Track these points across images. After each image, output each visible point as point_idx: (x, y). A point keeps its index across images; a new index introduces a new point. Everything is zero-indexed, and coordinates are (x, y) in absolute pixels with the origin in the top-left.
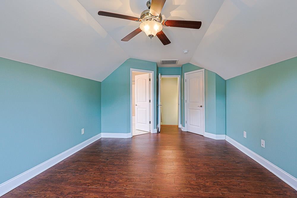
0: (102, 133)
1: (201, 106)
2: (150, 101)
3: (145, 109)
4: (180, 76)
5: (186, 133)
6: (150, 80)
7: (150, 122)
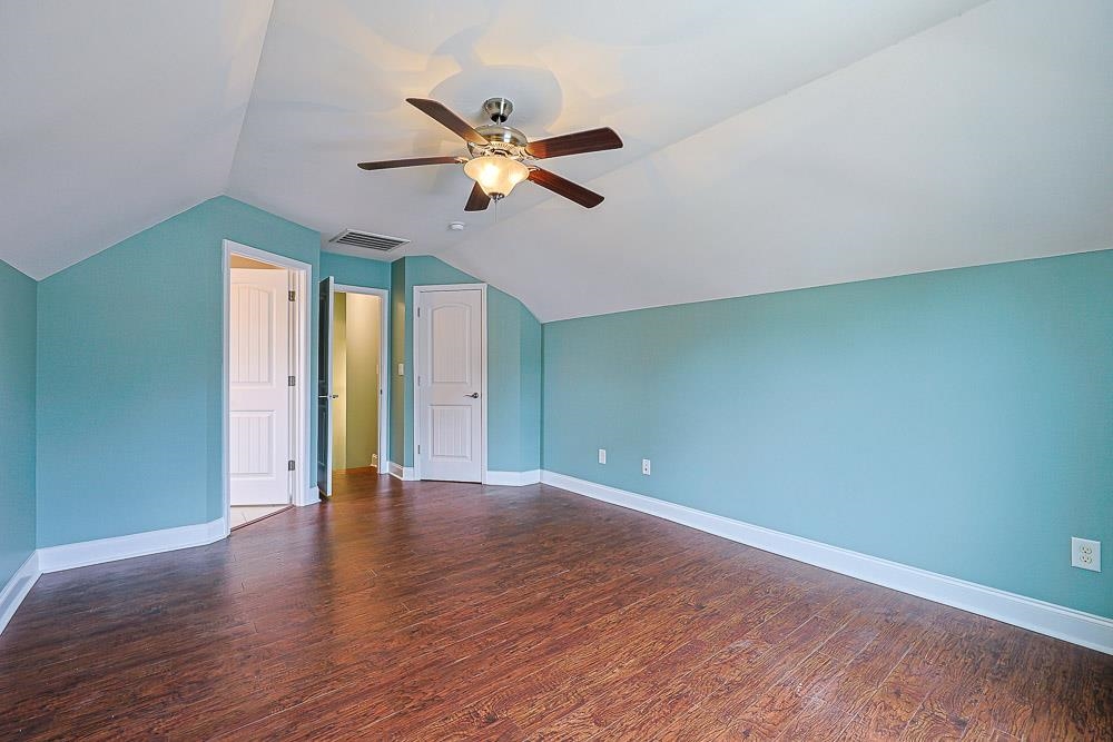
0: (39, 552)
1: (475, 396)
2: (292, 381)
3: (266, 415)
4: (387, 292)
5: (419, 486)
6: (292, 296)
7: (292, 466)
